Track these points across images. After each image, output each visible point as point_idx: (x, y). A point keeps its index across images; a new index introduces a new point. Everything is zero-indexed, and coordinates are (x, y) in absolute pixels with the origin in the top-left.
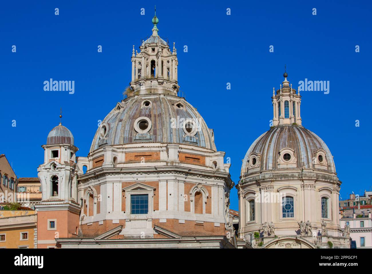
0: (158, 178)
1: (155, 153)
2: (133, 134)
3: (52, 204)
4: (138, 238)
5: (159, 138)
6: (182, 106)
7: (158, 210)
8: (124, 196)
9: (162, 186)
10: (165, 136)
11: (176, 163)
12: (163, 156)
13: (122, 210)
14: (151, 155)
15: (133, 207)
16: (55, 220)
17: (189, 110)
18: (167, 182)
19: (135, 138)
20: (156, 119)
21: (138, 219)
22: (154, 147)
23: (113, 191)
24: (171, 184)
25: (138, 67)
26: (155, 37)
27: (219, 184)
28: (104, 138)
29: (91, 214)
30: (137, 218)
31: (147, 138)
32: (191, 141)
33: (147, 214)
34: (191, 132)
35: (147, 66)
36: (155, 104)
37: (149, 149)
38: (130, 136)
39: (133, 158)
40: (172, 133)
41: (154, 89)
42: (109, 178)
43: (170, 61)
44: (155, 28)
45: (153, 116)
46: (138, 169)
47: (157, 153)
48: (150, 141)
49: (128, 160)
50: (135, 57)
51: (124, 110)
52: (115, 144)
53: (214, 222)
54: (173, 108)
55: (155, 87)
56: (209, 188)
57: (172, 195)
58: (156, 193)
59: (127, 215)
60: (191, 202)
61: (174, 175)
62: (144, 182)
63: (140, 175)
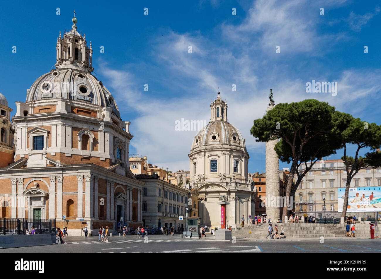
0: (51, 124)
1: (53, 106)
7: (51, 146)
8: (28, 137)
9: (53, 129)
13: (28, 148)
14: (50, 108)
19: (41, 96)
22: (52, 102)
24: (59, 127)
27: (105, 130)
30: (35, 153)
32: (84, 99)
33: (43, 149)
35: (64, 51)
36: (61, 74)
37: (49, 104)
38: (38, 96)
39: (39, 111)
45: (56, 81)
47: (55, 106)
48: (51, 98)
49: (35, 112)
53: (100, 157)
56: (96, 133)
57: (60, 135)
58: (49, 134)
59: (29, 151)
60: (78, 141)
61: (61, 120)
62: (42, 126)
63: (39, 122)
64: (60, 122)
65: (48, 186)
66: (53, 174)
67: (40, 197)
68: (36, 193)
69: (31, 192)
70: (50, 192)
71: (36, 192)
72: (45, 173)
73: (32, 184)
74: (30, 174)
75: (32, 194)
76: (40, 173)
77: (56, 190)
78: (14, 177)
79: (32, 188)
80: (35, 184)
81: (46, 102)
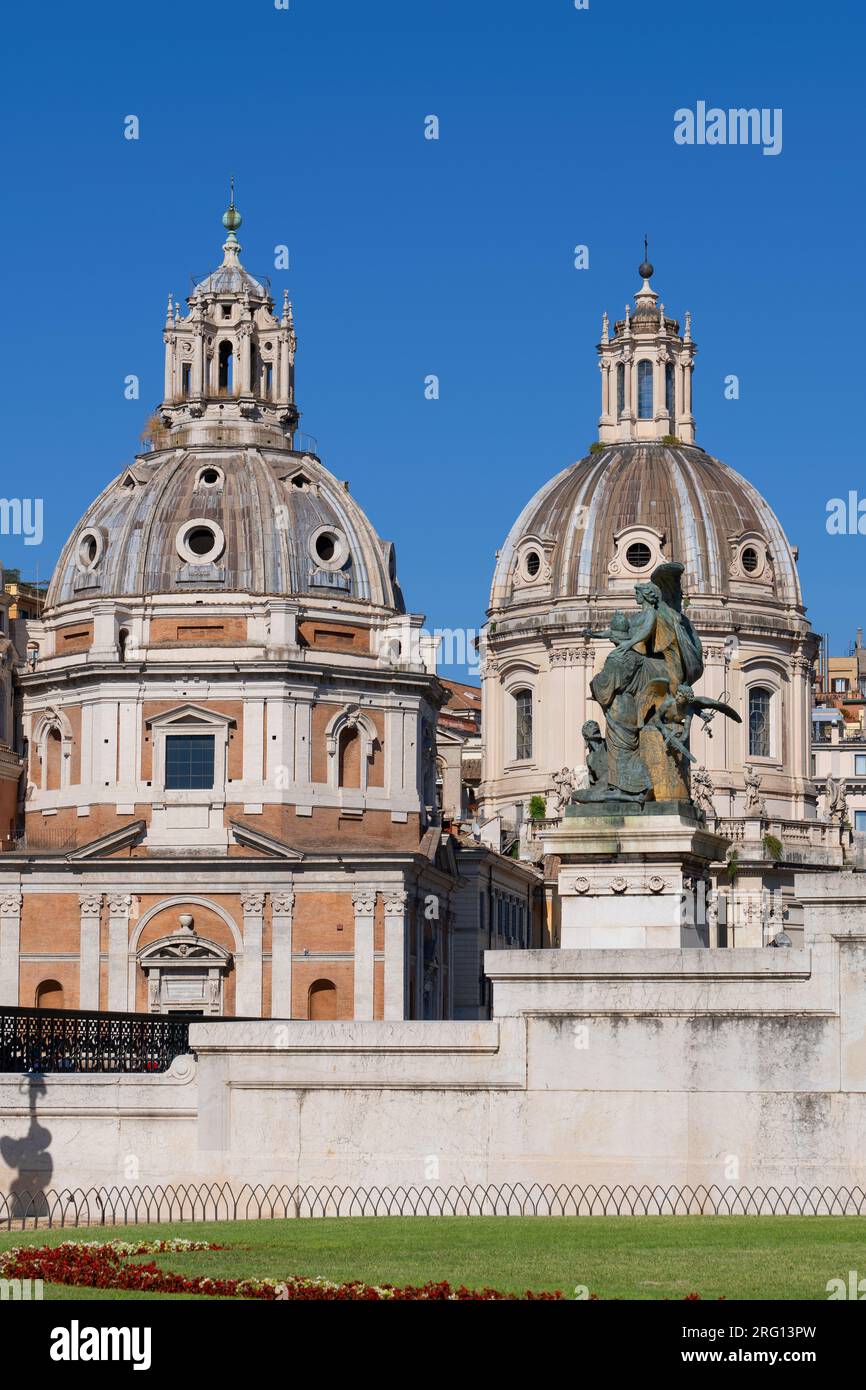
0: (241, 693)
1: (233, 620)
2: (172, 565)
4: (186, 855)
5: (244, 579)
6: (308, 482)
7: (241, 778)
8: (147, 739)
9: (251, 716)
10: (261, 574)
11: (289, 651)
12: (255, 629)
13: (143, 778)
14: (222, 627)
15: (169, 768)
17: (327, 491)
18: (265, 703)
19: (179, 577)
20: (235, 523)
21: (185, 802)
22: (231, 604)
23: (118, 723)
24: (277, 709)
25: (182, 356)
26: (229, 272)
27: (405, 704)
28: (91, 569)
29: (53, 783)
30: (183, 801)
31: (210, 578)
32: (330, 585)
33: (211, 788)
34: (330, 560)
35: (209, 360)
36: (231, 477)
37: (217, 610)
38: (163, 571)
39: (173, 634)
40: (279, 565)
41: (230, 429)
42: (107, 689)
43: (275, 344)
44: (231, 241)
45: (226, 514)
46: (190, 667)
47: (240, 620)
48: (221, 585)
49: (159, 637)
50: (175, 330)
51: (146, 495)
52: (123, 593)
53: (392, 809)
54: (282, 487)
55: (230, 424)
56: (378, 716)
57: (279, 740)
58: (234, 732)
59: (156, 792)
60: (329, 756)
61: (284, 684)
62: (204, 701)
63: (192, 683)
64: (282, 693)
65: (234, 928)
66: (256, 882)
67: (204, 970)
68: (192, 955)
69: (170, 949)
70: (239, 950)
71: (191, 950)
72: (224, 880)
73: (166, 917)
74: (158, 880)
75: (174, 955)
76: (200, 879)
77: (266, 945)
78: (90, 887)
79: (176, 933)
80: (186, 919)
81: (207, 605)
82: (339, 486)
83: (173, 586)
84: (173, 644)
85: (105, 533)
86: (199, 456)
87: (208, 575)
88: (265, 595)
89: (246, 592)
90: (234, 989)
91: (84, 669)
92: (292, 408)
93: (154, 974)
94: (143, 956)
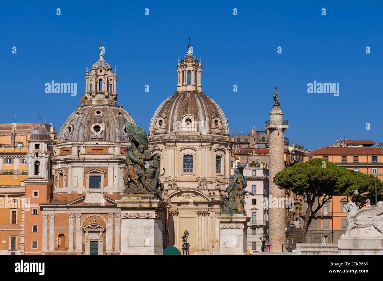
0: (108, 166)
1: (105, 148)
2: (90, 135)
3: (36, 181)
4: (94, 204)
5: (108, 138)
6: (121, 114)
7: (107, 186)
8: (85, 176)
9: (110, 171)
10: (112, 137)
11: (119, 156)
12: (111, 150)
13: (84, 186)
14: (102, 150)
15: (90, 184)
16: (38, 191)
17: (126, 116)
18: (113, 168)
19: (92, 137)
20: (105, 124)
22: (105, 144)
23: (78, 173)
24: (116, 170)
25: (90, 82)
26: (101, 62)
28: (69, 134)
29: (61, 186)
30: (94, 191)
31: (100, 138)
32: (128, 139)
33: (100, 188)
34: (127, 133)
35: (97, 83)
36: (103, 113)
37: (101, 146)
38: (88, 136)
39: (91, 151)
40: (116, 135)
41: (102, 101)
42: (75, 164)
43: (113, 79)
44: (102, 54)
45: (103, 122)
46: (95, 160)
47: (107, 148)
48: (102, 139)
49: (87, 152)
50: (88, 76)
51: (83, 117)
52: (78, 141)
54: (116, 115)
55: (102, 99)
57: (117, 177)
58: (106, 175)
59: (87, 189)
61: (118, 164)
62: (99, 167)
63: (96, 163)
64: (117, 166)
65: (106, 222)
66: (111, 211)
67: (99, 232)
68: (96, 228)
69: (91, 226)
70: (107, 227)
71: (96, 227)
72: (104, 211)
73: (90, 219)
74: (88, 210)
75: (91, 228)
76: (98, 210)
77: (114, 226)
78: (71, 212)
79: (92, 223)
80: (94, 219)
81: (99, 144)
82: (128, 114)
83: (90, 139)
84: (91, 154)
85: (73, 126)
86: (95, 107)
87: (99, 137)
88: (113, 142)
89: (108, 141)
90: (106, 236)
91: (70, 160)
92: (117, 95)
93: (87, 232)
94: (84, 228)
